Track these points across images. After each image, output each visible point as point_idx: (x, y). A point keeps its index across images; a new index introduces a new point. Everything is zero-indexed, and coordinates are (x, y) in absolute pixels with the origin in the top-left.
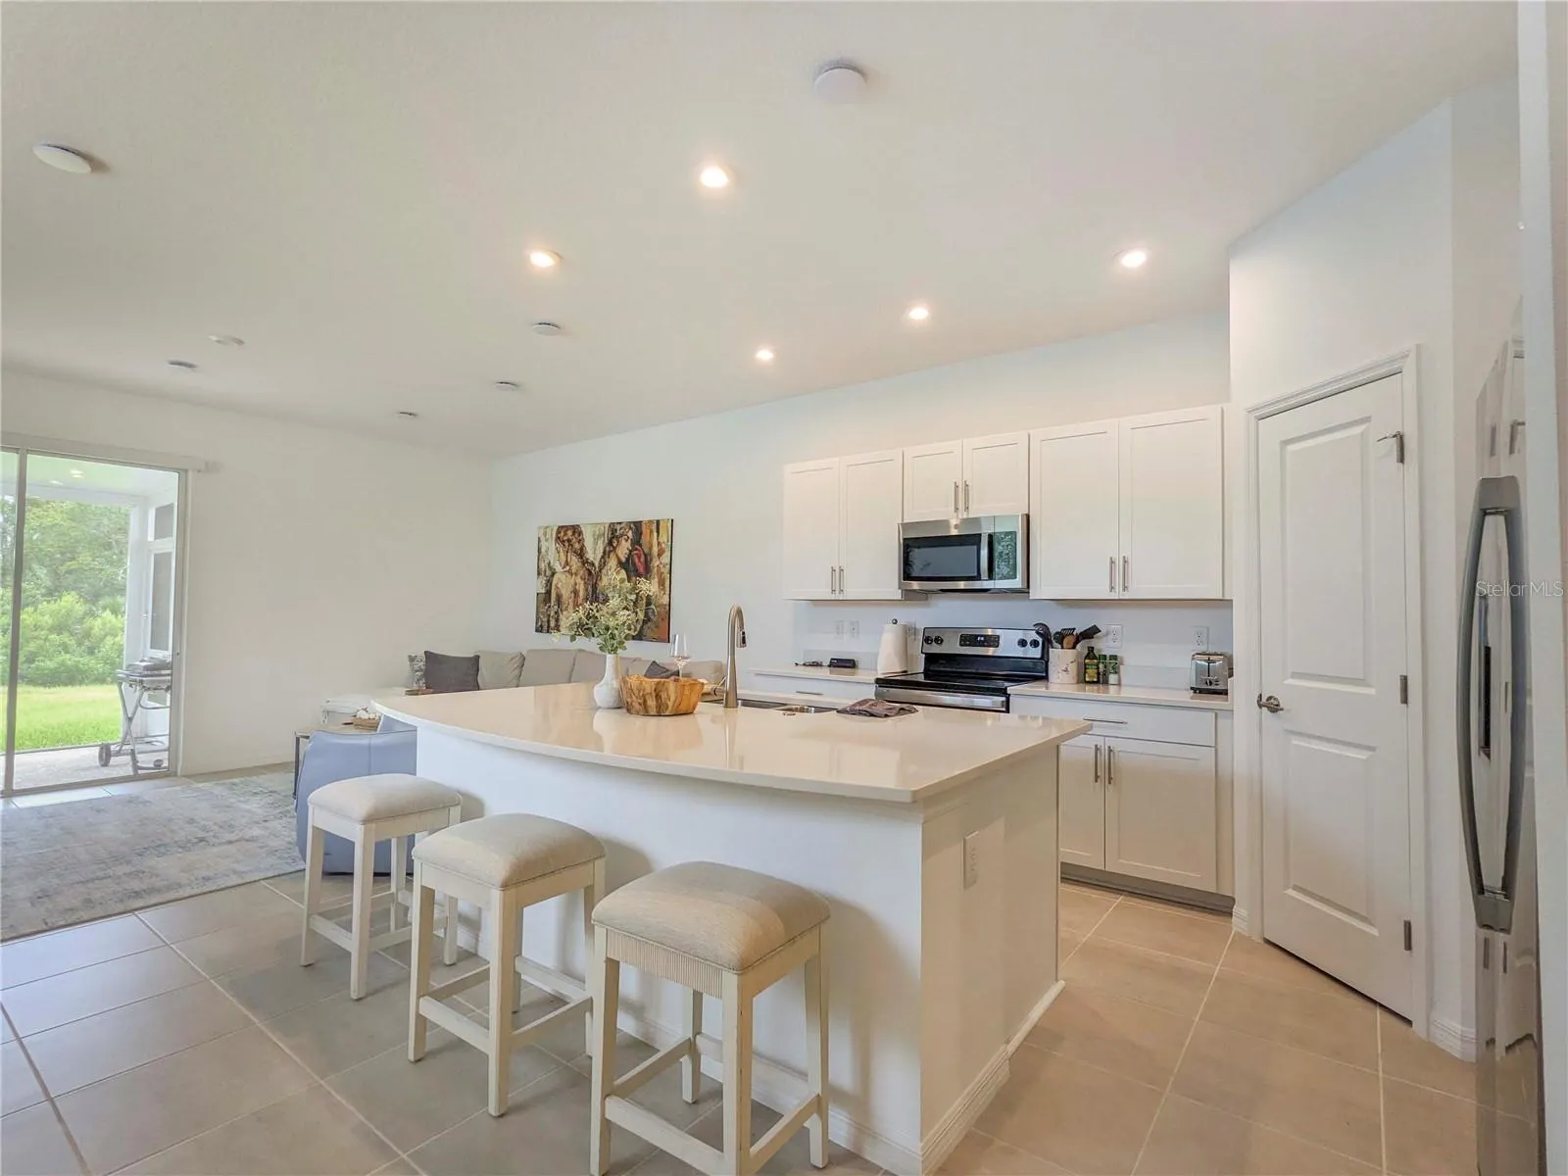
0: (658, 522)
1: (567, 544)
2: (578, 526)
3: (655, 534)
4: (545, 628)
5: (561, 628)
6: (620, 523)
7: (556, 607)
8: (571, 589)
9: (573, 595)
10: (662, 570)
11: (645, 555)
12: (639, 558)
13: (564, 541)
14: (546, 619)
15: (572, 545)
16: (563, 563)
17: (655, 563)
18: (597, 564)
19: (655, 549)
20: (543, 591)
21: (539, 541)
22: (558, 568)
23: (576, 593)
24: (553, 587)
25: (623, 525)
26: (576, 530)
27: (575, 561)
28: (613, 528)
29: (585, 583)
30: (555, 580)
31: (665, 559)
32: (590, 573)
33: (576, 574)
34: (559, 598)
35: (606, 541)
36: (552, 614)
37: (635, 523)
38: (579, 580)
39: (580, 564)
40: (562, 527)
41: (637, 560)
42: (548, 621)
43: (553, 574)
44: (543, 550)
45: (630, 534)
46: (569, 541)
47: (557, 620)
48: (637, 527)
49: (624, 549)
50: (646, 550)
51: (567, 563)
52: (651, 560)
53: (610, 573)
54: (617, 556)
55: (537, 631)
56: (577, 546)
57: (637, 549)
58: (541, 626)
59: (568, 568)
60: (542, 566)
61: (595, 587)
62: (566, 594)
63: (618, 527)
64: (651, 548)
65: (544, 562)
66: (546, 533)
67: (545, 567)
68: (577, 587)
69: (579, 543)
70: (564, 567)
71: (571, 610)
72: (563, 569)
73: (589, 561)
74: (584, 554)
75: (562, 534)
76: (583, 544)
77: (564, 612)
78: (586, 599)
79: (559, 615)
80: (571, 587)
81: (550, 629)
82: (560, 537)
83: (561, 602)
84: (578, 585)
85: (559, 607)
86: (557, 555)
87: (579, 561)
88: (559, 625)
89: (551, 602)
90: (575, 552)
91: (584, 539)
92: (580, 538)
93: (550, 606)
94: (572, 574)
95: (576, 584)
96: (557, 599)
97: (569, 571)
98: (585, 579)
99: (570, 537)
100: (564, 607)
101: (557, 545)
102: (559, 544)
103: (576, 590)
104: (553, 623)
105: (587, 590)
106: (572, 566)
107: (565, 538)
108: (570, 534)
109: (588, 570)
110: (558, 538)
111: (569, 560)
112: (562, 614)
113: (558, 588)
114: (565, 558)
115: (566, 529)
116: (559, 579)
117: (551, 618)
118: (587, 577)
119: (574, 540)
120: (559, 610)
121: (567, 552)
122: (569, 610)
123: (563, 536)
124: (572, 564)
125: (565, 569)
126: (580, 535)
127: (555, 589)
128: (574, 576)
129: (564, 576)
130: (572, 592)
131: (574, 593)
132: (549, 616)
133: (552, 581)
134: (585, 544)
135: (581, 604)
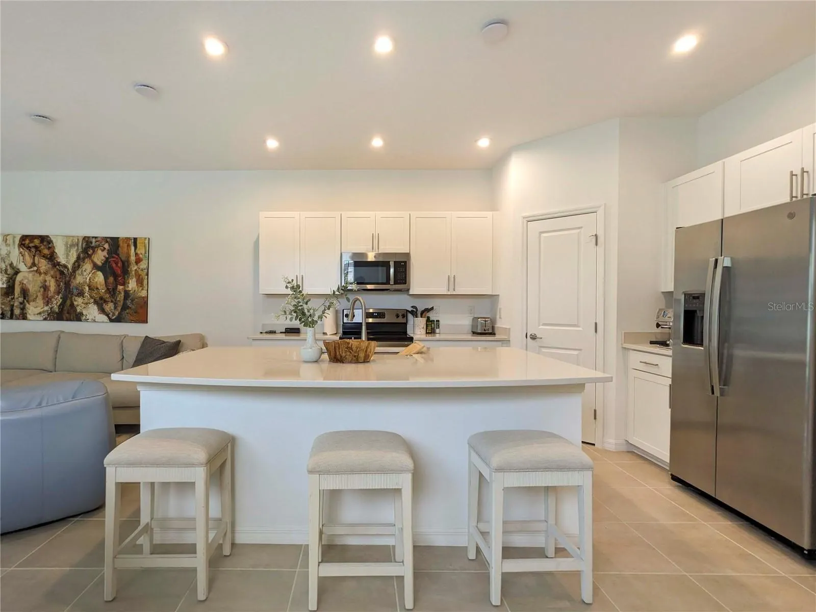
0: (135, 239)
1: (33, 250)
2: (48, 236)
3: (133, 248)
4: (9, 314)
5: (28, 316)
6: (96, 238)
7: (21, 299)
8: (39, 284)
9: (42, 289)
10: (140, 272)
11: (123, 263)
12: (117, 264)
13: (29, 247)
14: (8, 309)
15: (40, 251)
16: (29, 265)
17: (134, 268)
18: (70, 266)
19: (133, 258)
20: (5, 286)
22: (22, 267)
23: (45, 288)
24: (17, 283)
25: (99, 239)
27: (44, 264)
28: (87, 240)
29: (57, 281)
30: (19, 278)
31: (143, 265)
32: (62, 273)
33: (46, 274)
34: (25, 293)
35: (80, 250)
36: (17, 304)
37: (112, 238)
38: (48, 278)
39: (49, 266)
40: (27, 236)
41: (114, 265)
42: (12, 311)
43: (17, 272)
44: (3, 253)
45: (106, 246)
46: (36, 247)
47: (23, 309)
49: (100, 257)
50: (123, 259)
51: (34, 264)
52: (128, 266)
53: (85, 274)
54: (93, 262)
56: (46, 252)
57: (113, 257)
58: (3, 314)
59: (35, 268)
61: (67, 284)
62: (33, 288)
63: (94, 240)
64: (129, 256)
65: (5, 262)
66: (7, 239)
67: (6, 266)
68: (46, 284)
69: (49, 250)
70: (31, 267)
71: (40, 301)
72: (29, 268)
73: (61, 264)
74: (55, 258)
75: (27, 242)
76: (54, 251)
77: (31, 303)
78: (58, 293)
79: (25, 306)
80: (40, 283)
81: (14, 317)
82: (25, 244)
83: (28, 295)
84: (48, 282)
85: (25, 298)
86: (21, 258)
87: (48, 263)
88: (26, 313)
89: (14, 295)
90: (44, 257)
91: (54, 247)
92: (50, 245)
93: (14, 297)
94: (40, 273)
95: (45, 281)
96: (22, 292)
97: (36, 271)
98: (56, 278)
99: (37, 245)
100: (31, 299)
101: (21, 250)
102: (23, 249)
103: (46, 285)
104: (17, 312)
105: (59, 286)
106: (40, 267)
107: (31, 245)
108: (37, 242)
109: (60, 270)
110: (22, 244)
111: (36, 262)
112: (29, 304)
113: (23, 284)
114: (32, 261)
115: (32, 238)
116: (24, 277)
117: (15, 308)
118: (58, 276)
119: (42, 247)
120: (25, 301)
121: (34, 256)
122: (37, 301)
123: (29, 243)
124: (40, 266)
125: (32, 269)
126: (50, 244)
127: (20, 285)
128: (43, 275)
129: (31, 275)
130: (41, 288)
131: (44, 288)
132: (13, 306)
133: (15, 278)
134: (56, 251)
135: (53, 297)
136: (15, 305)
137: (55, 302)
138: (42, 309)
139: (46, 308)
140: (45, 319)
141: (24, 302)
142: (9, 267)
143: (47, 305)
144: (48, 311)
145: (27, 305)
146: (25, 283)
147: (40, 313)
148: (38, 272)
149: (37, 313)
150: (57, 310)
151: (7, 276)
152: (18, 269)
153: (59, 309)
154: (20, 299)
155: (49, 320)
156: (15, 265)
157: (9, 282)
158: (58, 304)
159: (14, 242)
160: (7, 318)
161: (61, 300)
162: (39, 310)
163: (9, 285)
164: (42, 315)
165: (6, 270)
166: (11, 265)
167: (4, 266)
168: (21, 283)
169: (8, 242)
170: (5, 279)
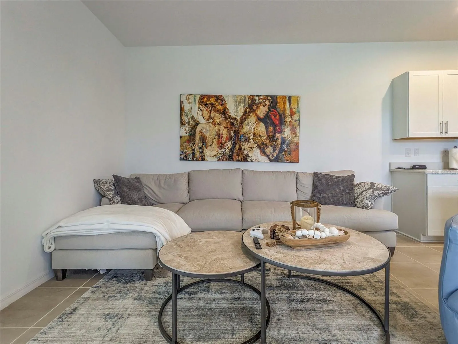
0: (290, 97)
1: (210, 106)
2: (221, 96)
3: (288, 104)
4: (191, 157)
5: (206, 158)
6: (259, 96)
9: (217, 138)
10: (294, 123)
11: (280, 115)
12: (275, 116)
13: (207, 104)
14: (190, 153)
15: (215, 107)
16: (206, 118)
17: (289, 119)
18: (238, 119)
19: (288, 112)
20: (188, 134)
21: (182, 102)
22: (201, 120)
23: (220, 136)
24: (197, 132)
25: (262, 97)
26: (218, 98)
27: (218, 118)
28: (252, 98)
29: (228, 130)
30: (199, 128)
31: (295, 117)
32: (232, 124)
33: (220, 125)
34: (203, 140)
35: (247, 106)
36: (197, 148)
37: (271, 96)
38: (222, 128)
39: (222, 119)
40: (205, 96)
41: (273, 117)
42: (193, 154)
43: (197, 124)
44: (186, 109)
45: (267, 103)
46: (212, 104)
47: (202, 152)
48: (273, 100)
49: (262, 111)
50: (281, 112)
51: (210, 118)
52: (285, 118)
53: (250, 124)
54: (257, 115)
55: (181, 159)
56: (220, 107)
57: (272, 111)
58: (186, 156)
59: (211, 121)
60: (186, 119)
61: (237, 133)
62: (210, 136)
63: (257, 98)
64: (284, 110)
65: (187, 116)
66: (189, 98)
67: (189, 119)
68: (220, 132)
69: (222, 106)
70: (208, 120)
71: (215, 146)
72: (206, 121)
73: (231, 117)
74: (227, 113)
75: (205, 100)
76: (226, 107)
77: (208, 148)
78: (230, 140)
79: (203, 150)
80: (215, 132)
81: (195, 158)
82: (203, 102)
83: (206, 141)
84: (221, 131)
85: (203, 144)
86: (201, 112)
87: (222, 117)
88: (204, 156)
89: (195, 141)
90: (218, 111)
91: (226, 104)
92: (223, 103)
93: (195, 143)
94: (215, 125)
95: (219, 130)
96: (201, 139)
97: (212, 123)
98: (228, 128)
99: (213, 102)
100: (208, 144)
101: (201, 106)
102: (202, 106)
103: (220, 134)
104: (197, 154)
105: (230, 134)
106: (215, 120)
107: (208, 102)
108: (213, 100)
109: (230, 122)
110: (201, 102)
111: (212, 116)
112: (207, 149)
113: (202, 132)
114: (209, 115)
115: (209, 97)
116: (203, 127)
117: (195, 151)
118: (229, 127)
119: (217, 104)
120: (204, 146)
121: (211, 111)
122: (213, 146)
123: (207, 101)
124: (215, 118)
125: (209, 121)
126: (223, 101)
127: (199, 134)
128: (217, 126)
129: (208, 126)
130: (216, 135)
131: (218, 136)
132: (194, 150)
133: (196, 129)
134: (228, 107)
135: (225, 143)
136: (196, 149)
137: (227, 147)
138: (216, 152)
139: (220, 152)
140: (219, 160)
141: (202, 147)
142: (191, 120)
143: (221, 150)
144: (221, 153)
145: (205, 149)
146: (203, 132)
147: (215, 156)
148: (214, 123)
149: (212, 155)
150: (228, 153)
151: (189, 127)
152: (198, 121)
153: (230, 152)
154: (199, 144)
155: (222, 161)
156: (195, 118)
157: (191, 131)
158: (229, 148)
159: (195, 100)
160: (189, 160)
161: (232, 145)
162: (214, 153)
163: (191, 134)
164: (217, 156)
165: (189, 122)
166: (193, 118)
167: (188, 119)
168: (201, 132)
169: (190, 100)
170: (187, 129)
